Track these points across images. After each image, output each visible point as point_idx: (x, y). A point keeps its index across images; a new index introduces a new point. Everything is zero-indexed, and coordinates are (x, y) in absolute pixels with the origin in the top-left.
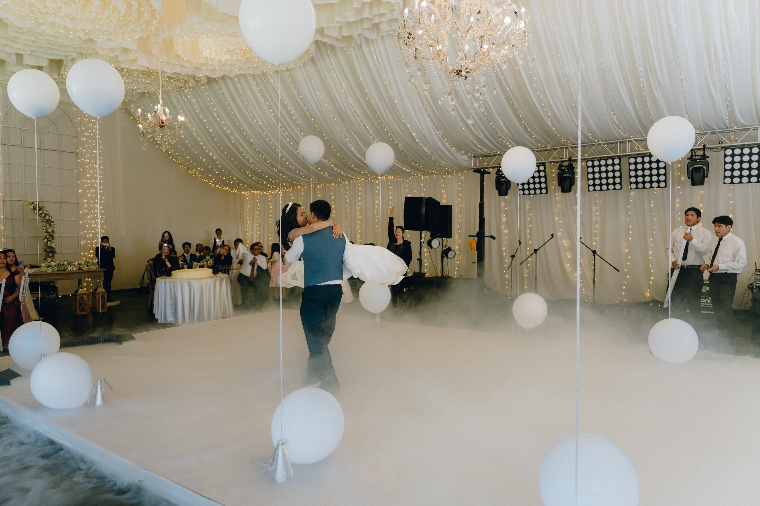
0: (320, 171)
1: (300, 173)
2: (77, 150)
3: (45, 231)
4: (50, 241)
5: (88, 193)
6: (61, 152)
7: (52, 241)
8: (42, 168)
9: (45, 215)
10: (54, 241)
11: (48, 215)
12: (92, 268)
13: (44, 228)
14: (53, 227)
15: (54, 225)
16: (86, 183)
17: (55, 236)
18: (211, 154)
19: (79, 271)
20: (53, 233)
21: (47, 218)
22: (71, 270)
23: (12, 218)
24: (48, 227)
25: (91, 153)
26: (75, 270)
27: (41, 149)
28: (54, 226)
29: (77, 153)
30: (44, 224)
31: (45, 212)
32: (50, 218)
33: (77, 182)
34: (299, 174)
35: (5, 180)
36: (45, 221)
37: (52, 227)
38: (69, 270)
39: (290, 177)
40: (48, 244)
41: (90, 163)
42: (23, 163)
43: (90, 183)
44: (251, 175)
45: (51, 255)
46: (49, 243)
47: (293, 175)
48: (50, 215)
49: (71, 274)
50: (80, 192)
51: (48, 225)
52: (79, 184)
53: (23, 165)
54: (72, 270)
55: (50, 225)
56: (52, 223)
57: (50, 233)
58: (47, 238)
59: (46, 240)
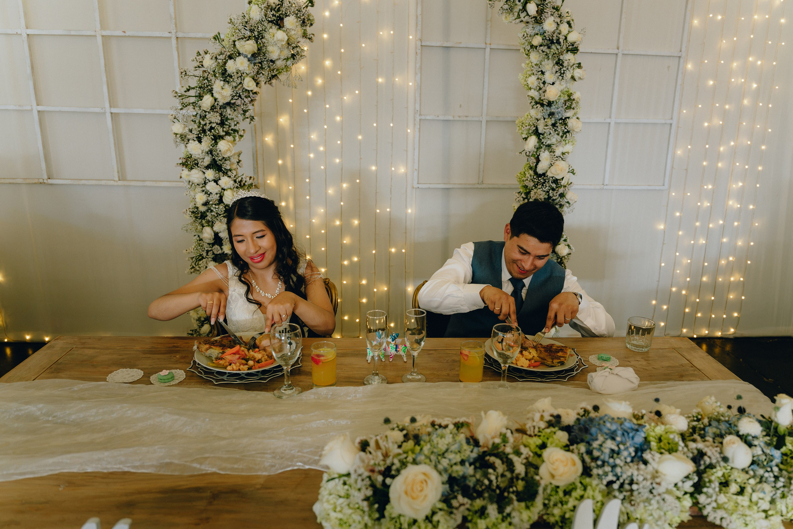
3: (534, 94)
4: (550, 147)
7: (560, 150)
10: (568, 148)
11: (557, 9)
13: (533, 81)
14: (573, 78)
15: (579, 66)
17: (572, 123)
20: (570, 108)
21: (549, 25)
24: (549, 77)
28: (577, 73)
30: (535, 57)
32: (564, 28)
36: (537, 40)
37: (568, 75)
40: (538, 160)
46: (545, 156)
51: (549, 66)
55: (559, 63)
56: (568, 57)
57: (553, 109)
58: (536, 133)
59: (533, 141)
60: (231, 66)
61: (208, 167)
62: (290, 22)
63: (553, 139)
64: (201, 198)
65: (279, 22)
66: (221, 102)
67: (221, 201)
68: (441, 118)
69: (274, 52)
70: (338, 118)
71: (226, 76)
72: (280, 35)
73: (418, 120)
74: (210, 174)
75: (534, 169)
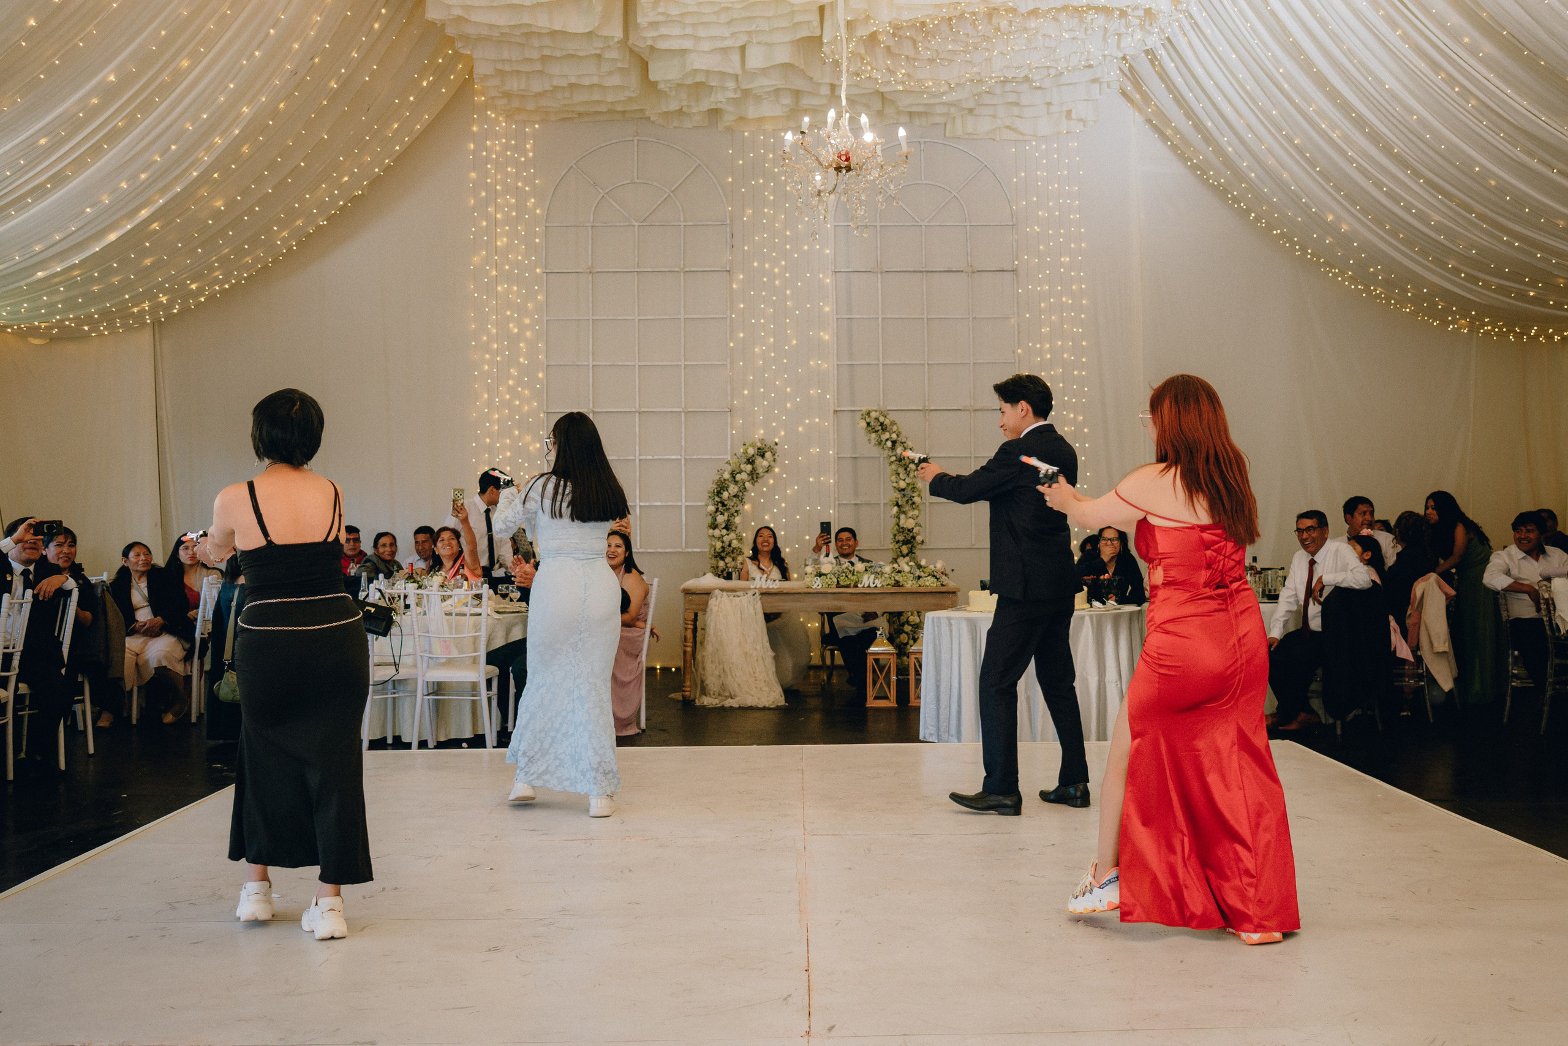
2: (1016, 263)
3: (895, 485)
4: (904, 512)
6: (973, 272)
7: (910, 514)
8: (925, 320)
9: (894, 443)
10: (914, 512)
11: (902, 443)
12: (928, 584)
13: (893, 479)
16: (1041, 352)
17: (915, 499)
18: (1330, 218)
19: (896, 589)
21: (899, 450)
22: (869, 586)
23: (855, 456)
25: (1055, 265)
26: (879, 586)
27: (922, 272)
29: (1014, 271)
30: (894, 466)
31: (894, 436)
35: (838, 360)
36: (894, 458)
37: (911, 475)
38: (866, 586)
40: (899, 520)
41: (1050, 293)
42: (880, 313)
43: (1051, 351)
44: (1469, 271)
45: (905, 549)
46: (902, 516)
48: (909, 444)
49: (868, 597)
51: (901, 470)
52: (1019, 355)
53: (880, 319)
54: (872, 585)
57: (905, 492)
58: (897, 505)
59: (896, 509)
60: (738, 477)
61: (723, 528)
62: (768, 455)
63: (907, 508)
64: (719, 545)
65: (763, 456)
66: (732, 494)
67: (730, 545)
68: (853, 502)
69: (760, 471)
70: (783, 505)
71: (736, 482)
72: (765, 463)
73: (837, 503)
74: (724, 532)
75: (899, 525)
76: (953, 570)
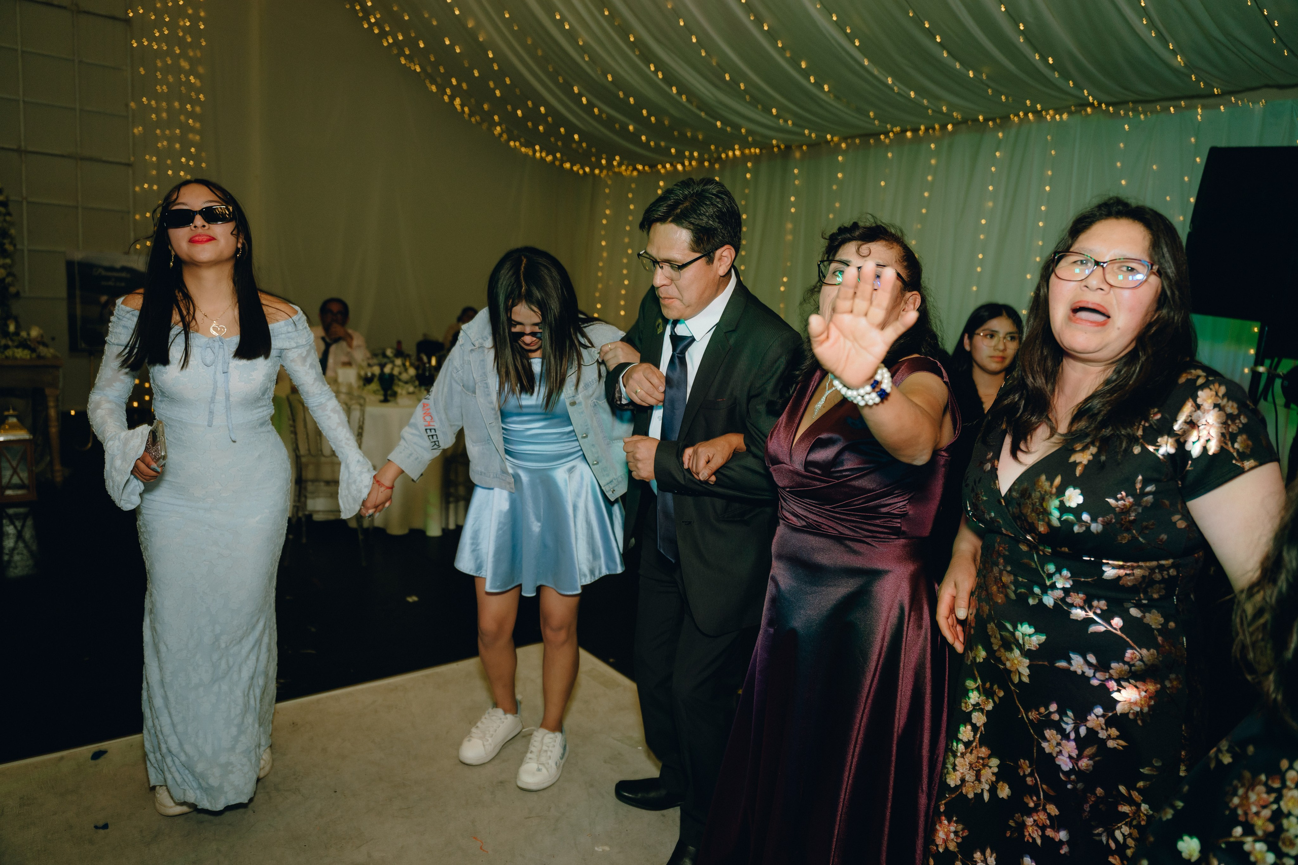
0: (806, 74)
1: (735, 82)
2: (130, 13)
5: (157, 139)
6: (79, 11)
8: (19, 51)
16: (155, 110)
17: (8, 247)
20: (5, 237)
25: (173, 26)
29: (128, 21)
33: (127, 105)
34: (732, 88)
39: (703, 105)
41: (170, 53)
47: (714, 90)
50: (136, 131)
52: (133, 109)
76: (53, 339)
